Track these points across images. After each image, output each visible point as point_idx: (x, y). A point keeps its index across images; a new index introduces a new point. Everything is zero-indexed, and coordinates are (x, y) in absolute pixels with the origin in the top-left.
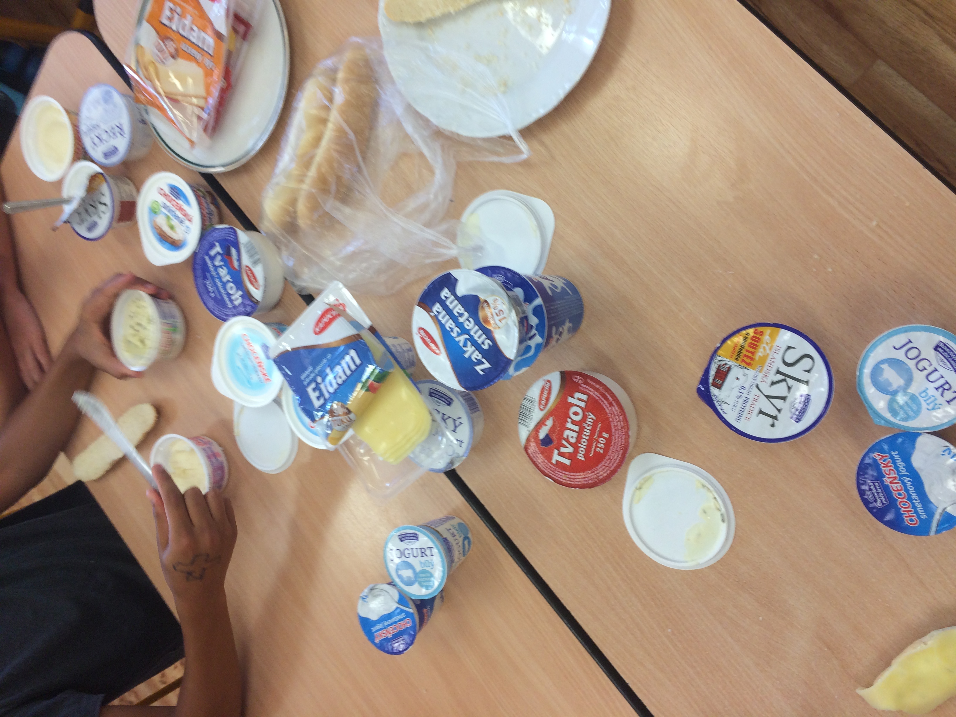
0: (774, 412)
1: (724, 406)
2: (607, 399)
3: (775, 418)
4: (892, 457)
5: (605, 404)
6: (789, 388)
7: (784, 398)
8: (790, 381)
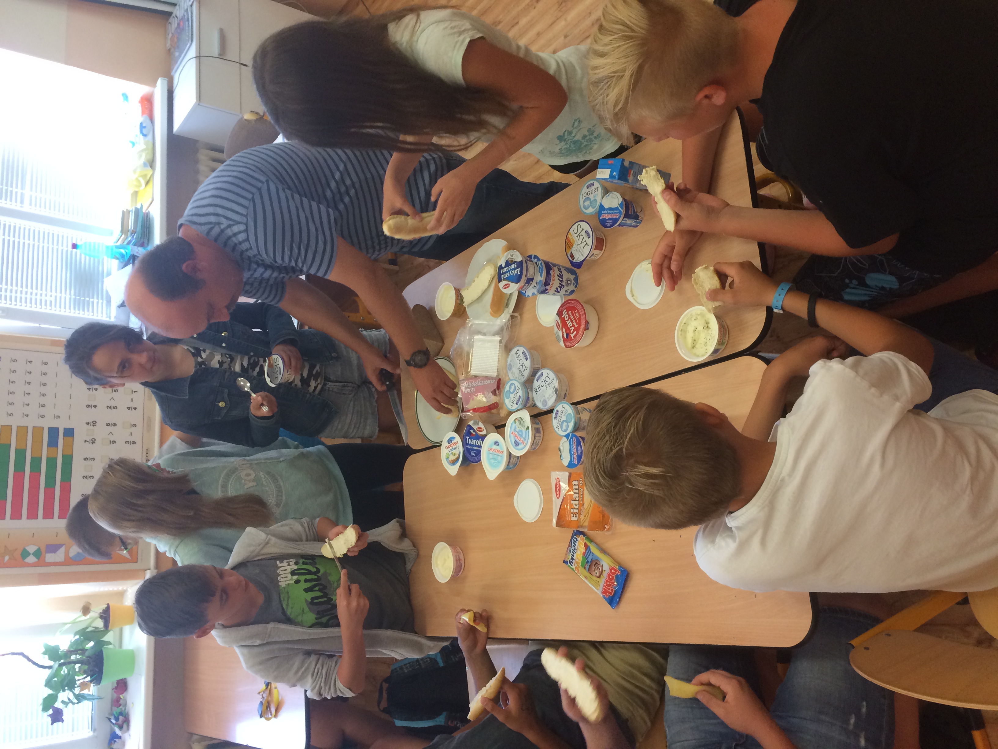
0: (585, 243)
1: (579, 259)
2: (569, 303)
3: (587, 243)
4: (603, 213)
5: (571, 305)
6: (582, 235)
7: (583, 238)
8: (580, 234)
